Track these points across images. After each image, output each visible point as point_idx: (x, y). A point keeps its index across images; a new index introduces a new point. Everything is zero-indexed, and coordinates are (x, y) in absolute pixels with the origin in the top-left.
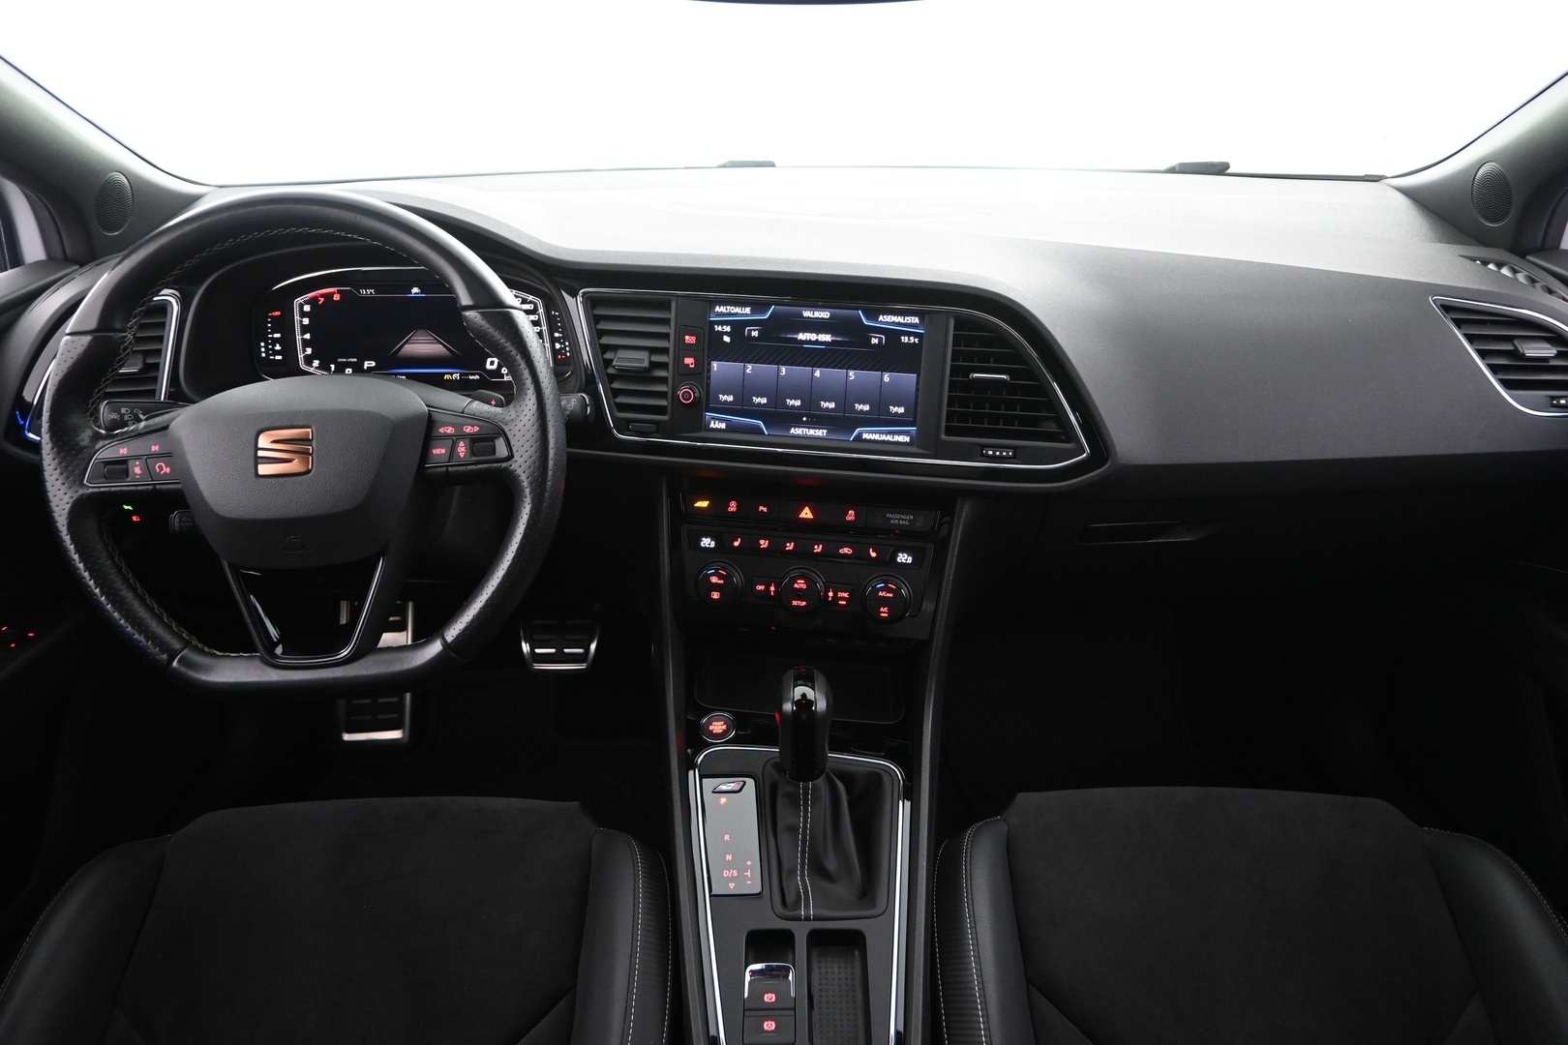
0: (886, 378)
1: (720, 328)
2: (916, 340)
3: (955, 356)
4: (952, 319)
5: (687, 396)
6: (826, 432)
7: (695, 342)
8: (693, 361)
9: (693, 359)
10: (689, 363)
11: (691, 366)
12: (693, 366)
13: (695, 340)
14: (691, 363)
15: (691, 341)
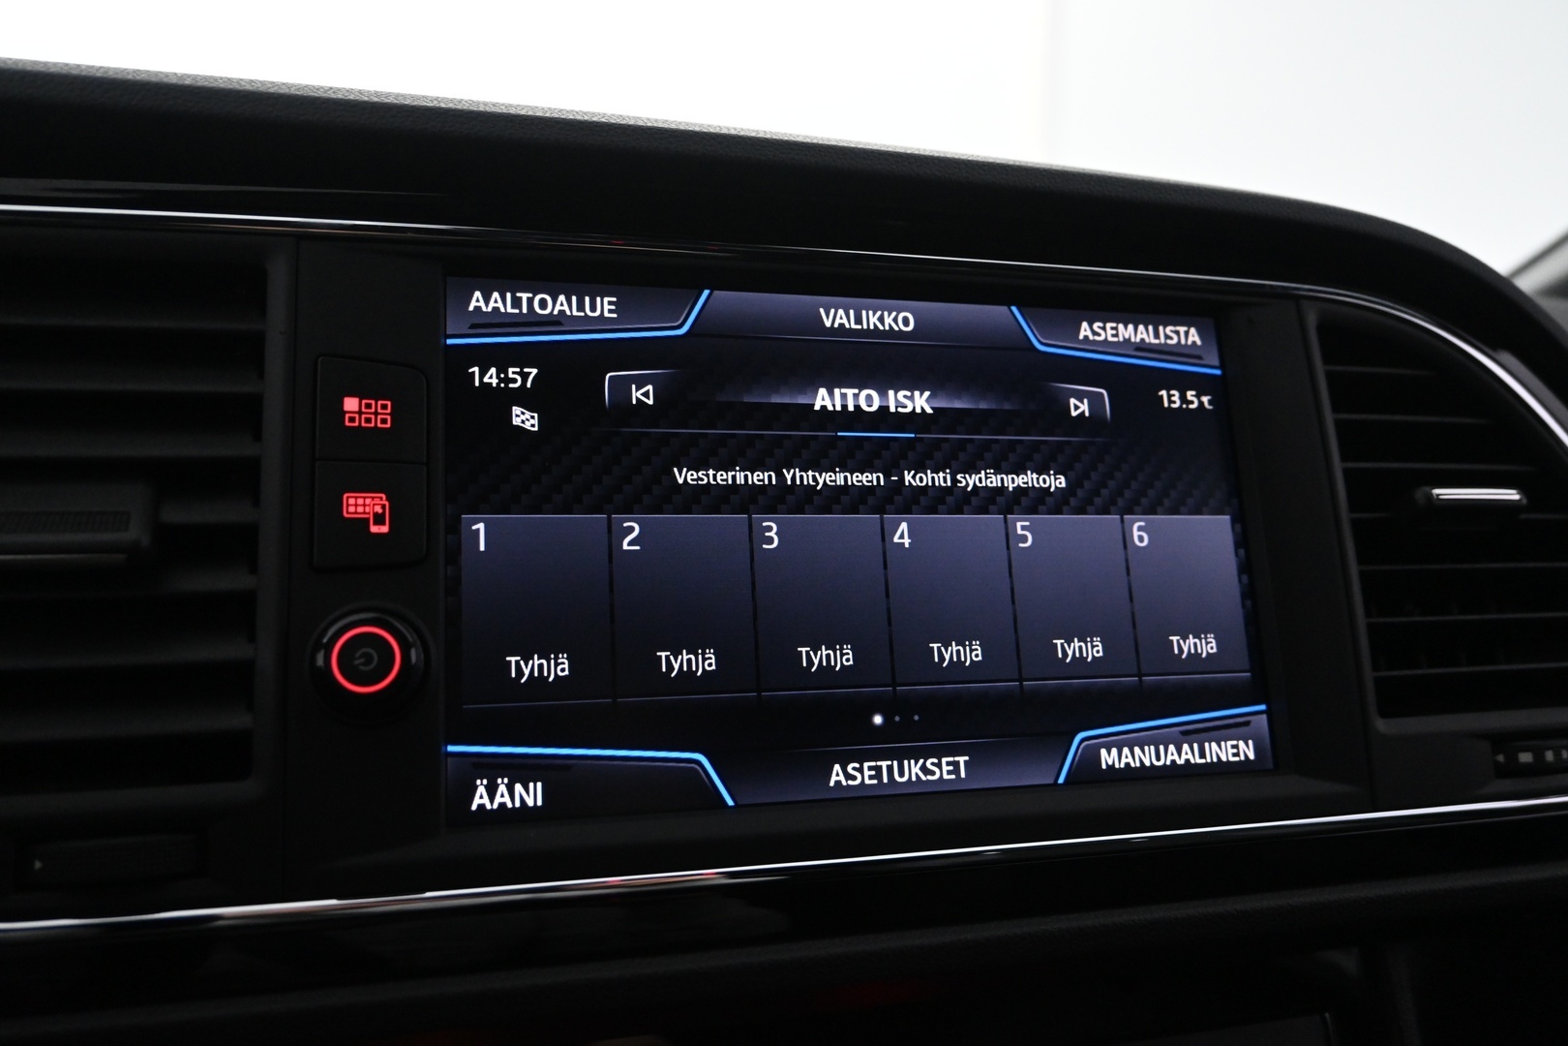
0: (1139, 534)
1: (492, 377)
2: (1205, 399)
3: (1353, 441)
4: (1312, 320)
5: (368, 658)
6: (965, 761)
7: (388, 425)
8: (383, 507)
9: (381, 499)
10: (364, 513)
11: (374, 529)
12: (385, 529)
13: (389, 417)
14: (376, 515)
15: (368, 420)
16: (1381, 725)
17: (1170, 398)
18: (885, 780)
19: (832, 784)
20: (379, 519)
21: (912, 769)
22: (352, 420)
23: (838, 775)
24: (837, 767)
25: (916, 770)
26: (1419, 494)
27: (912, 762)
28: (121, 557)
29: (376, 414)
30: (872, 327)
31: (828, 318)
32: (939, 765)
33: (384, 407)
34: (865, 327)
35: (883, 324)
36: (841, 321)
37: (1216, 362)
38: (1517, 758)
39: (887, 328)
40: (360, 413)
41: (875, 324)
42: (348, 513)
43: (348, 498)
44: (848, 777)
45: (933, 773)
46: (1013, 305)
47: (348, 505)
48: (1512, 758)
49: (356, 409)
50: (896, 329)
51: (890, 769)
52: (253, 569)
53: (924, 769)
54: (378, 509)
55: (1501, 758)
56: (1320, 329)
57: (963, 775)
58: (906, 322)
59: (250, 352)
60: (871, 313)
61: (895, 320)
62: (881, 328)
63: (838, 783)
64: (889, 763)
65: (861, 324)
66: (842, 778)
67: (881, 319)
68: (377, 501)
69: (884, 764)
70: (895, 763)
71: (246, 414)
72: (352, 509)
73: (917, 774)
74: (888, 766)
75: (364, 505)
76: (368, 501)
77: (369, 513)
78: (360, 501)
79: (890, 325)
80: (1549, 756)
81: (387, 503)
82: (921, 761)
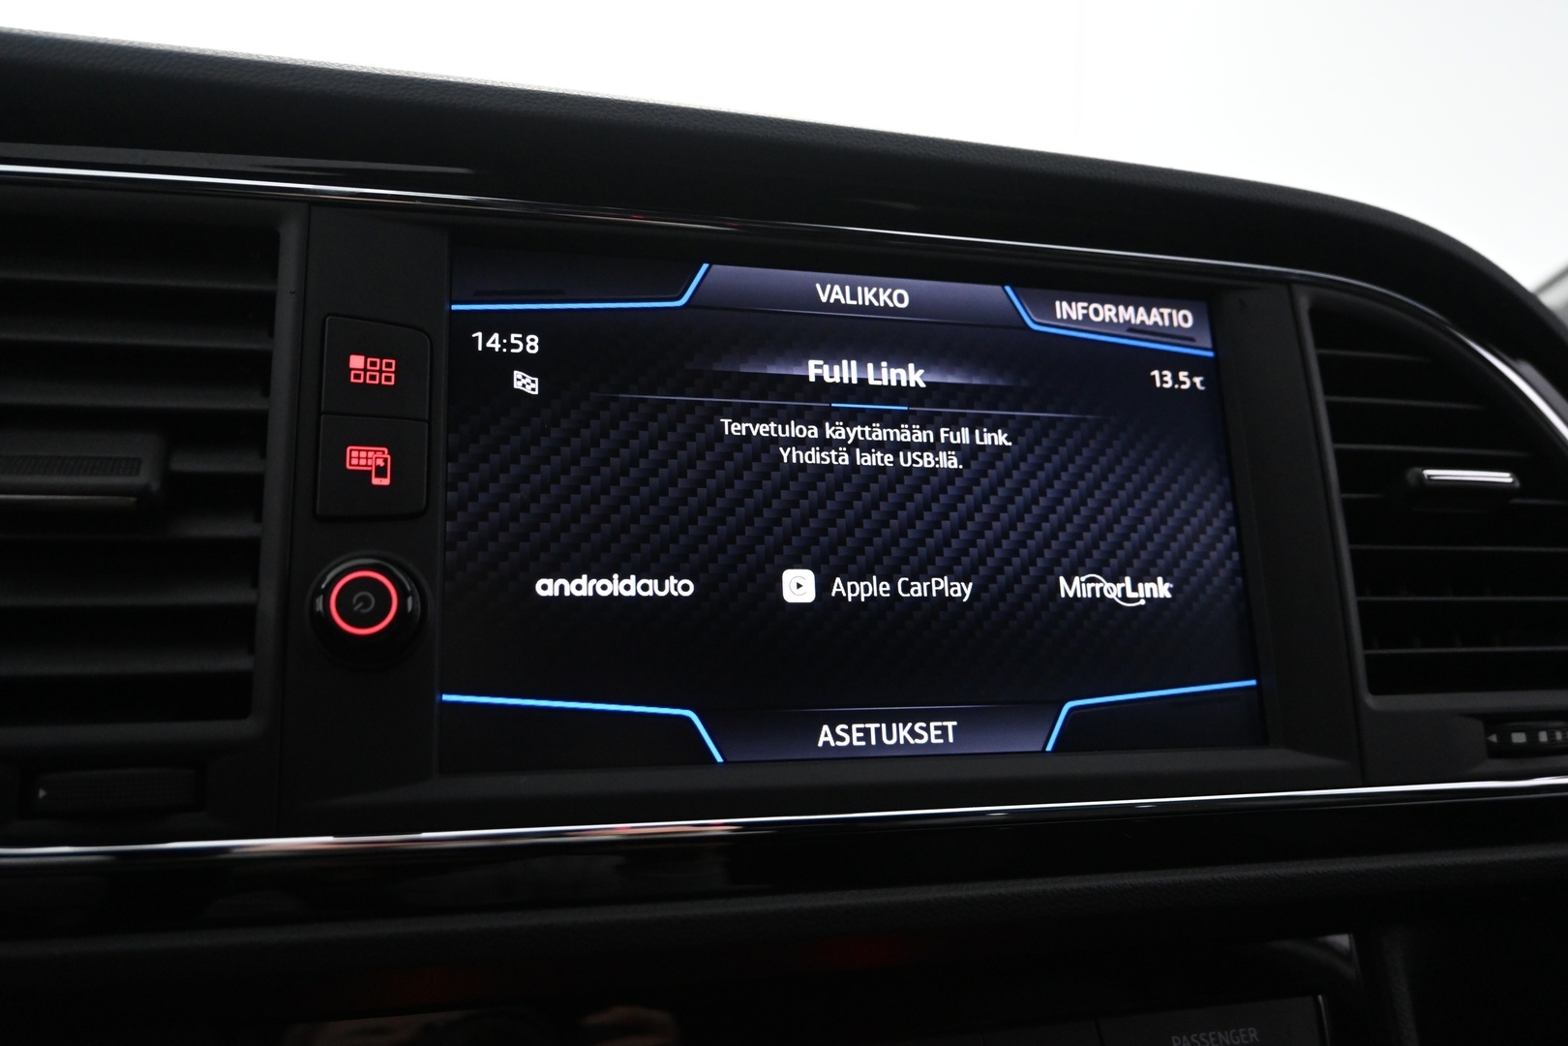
1: (494, 342)
2: (1198, 380)
3: (1344, 424)
4: (1304, 304)
5: (366, 601)
6: (953, 727)
7: (392, 383)
8: (385, 460)
9: (384, 452)
10: (367, 465)
11: (376, 481)
12: (386, 482)
13: (393, 375)
14: (378, 467)
15: (373, 378)
16: (1371, 701)
17: (1163, 379)
18: (873, 742)
19: (820, 744)
20: (381, 472)
21: (901, 732)
22: (357, 376)
23: (826, 735)
24: (826, 728)
25: (904, 733)
26: (1411, 474)
27: (901, 725)
28: (133, 499)
29: (381, 371)
30: (867, 303)
31: (824, 293)
32: (927, 729)
33: (389, 365)
34: (861, 303)
35: (878, 300)
36: (837, 297)
37: (1209, 345)
38: (1510, 738)
39: (882, 304)
40: (365, 370)
41: (870, 301)
42: (350, 465)
43: (351, 451)
44: (837, 738)
45: (921, 737)
46: (1007, 285)
47: (351, 458)
48: (1505, 737)
49: (362, 367)
50: (891, 305)
51: (878, 731)
52: (258, 518)
53: (912, 732)
54: (381, 463)
55: (1494, 738)
56: (1314, 313)
57: (951, 740)
58: (901, 299)
59: (260, 311)
60: (866, 289)
61: (890, 297)
62: (876, 304)
63: (826, 743)
64: (878, 725)
65: (857, 300)
66: (830, 738)
67: (876, 296)
68: (379, 454)
69: (873, 726)
70: (884, 726)
71: (256, 370)
72: (355, 461)
73: (905, 737)
74: (876, 729)
75: (367, 458)
76: (370, 454)
77: (371, 466)
78: (363, 454)
79: (885, 302)
80: (1543, 737)
81: (389, 457)
82: (910, 725)
